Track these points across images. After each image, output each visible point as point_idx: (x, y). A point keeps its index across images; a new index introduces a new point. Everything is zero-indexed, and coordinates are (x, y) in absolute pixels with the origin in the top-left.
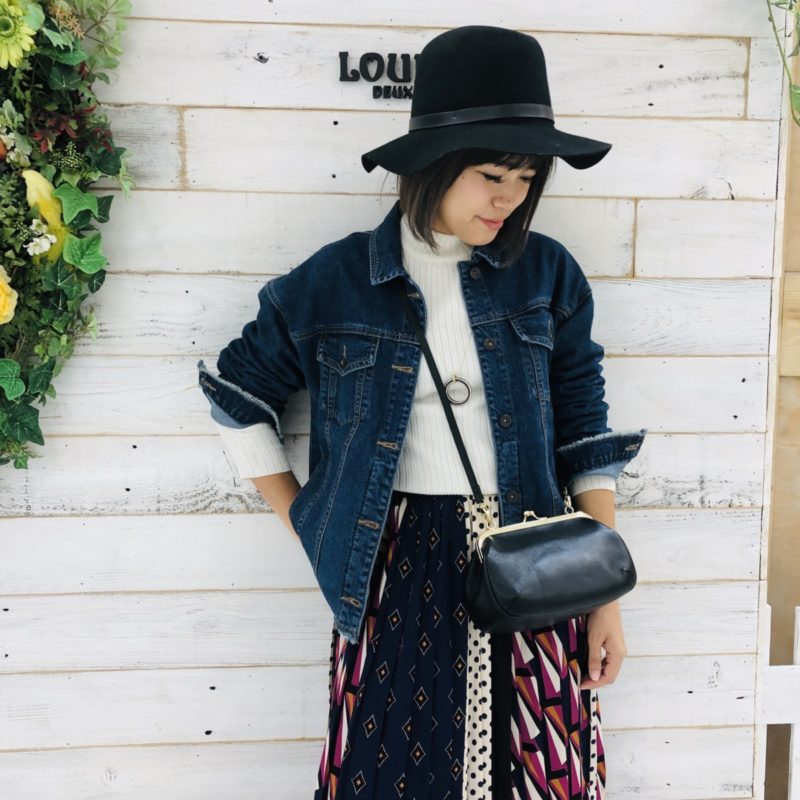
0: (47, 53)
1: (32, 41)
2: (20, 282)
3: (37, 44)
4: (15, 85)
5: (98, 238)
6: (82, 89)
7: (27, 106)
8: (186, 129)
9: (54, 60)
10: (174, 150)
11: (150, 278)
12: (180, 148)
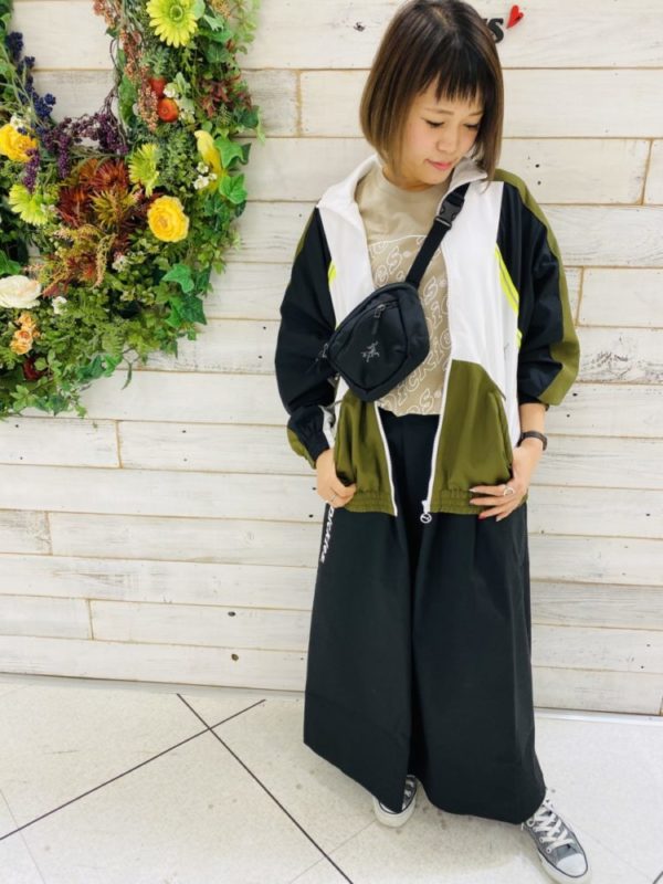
0: (206, 34)
1: (196, 25)
2: (189, 210)
3: (200, 27)
4: (185, 61)
5: (242, 177)
6: (229, 61)
7: (193, 77)
8: (303, 88)
9: (210, 38)
10: (293, 106)
11: (276, 205)
12: (297, 103)
